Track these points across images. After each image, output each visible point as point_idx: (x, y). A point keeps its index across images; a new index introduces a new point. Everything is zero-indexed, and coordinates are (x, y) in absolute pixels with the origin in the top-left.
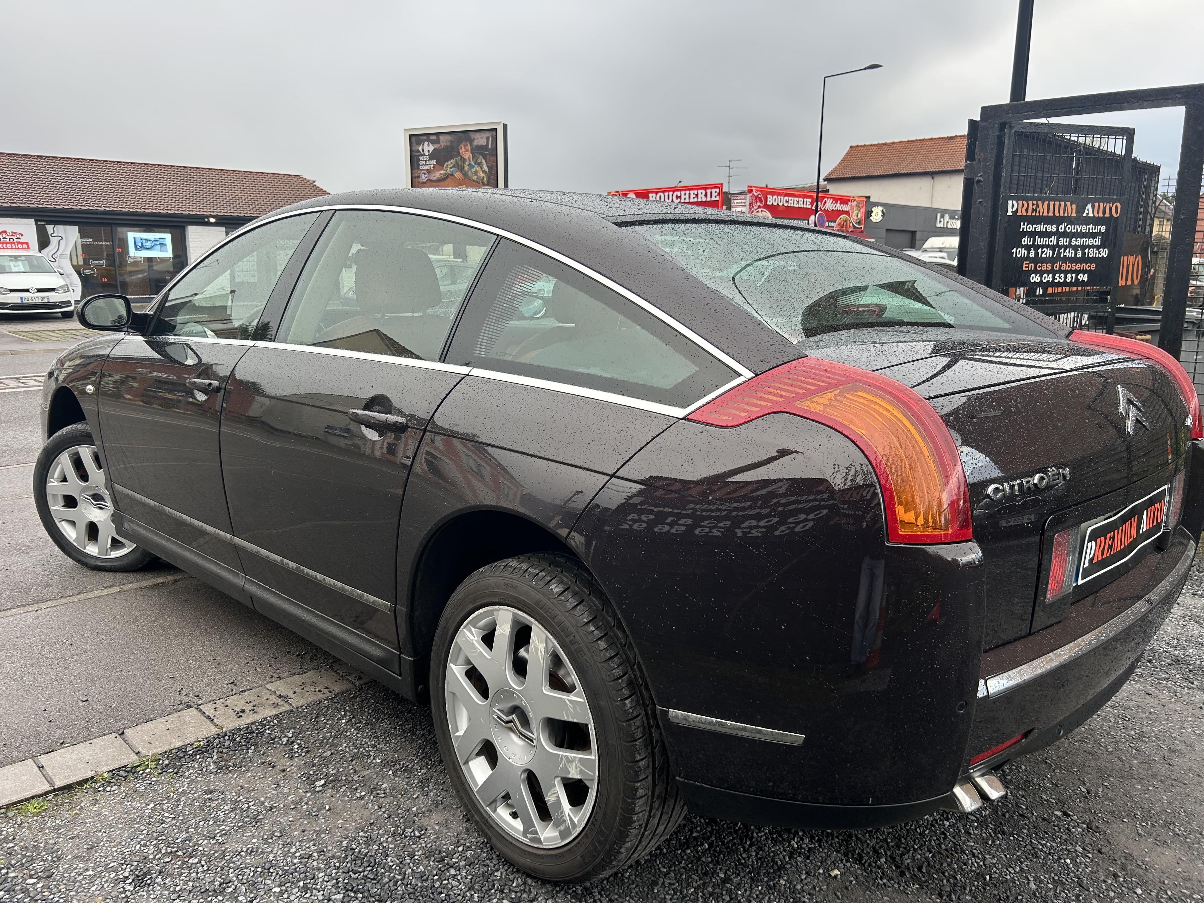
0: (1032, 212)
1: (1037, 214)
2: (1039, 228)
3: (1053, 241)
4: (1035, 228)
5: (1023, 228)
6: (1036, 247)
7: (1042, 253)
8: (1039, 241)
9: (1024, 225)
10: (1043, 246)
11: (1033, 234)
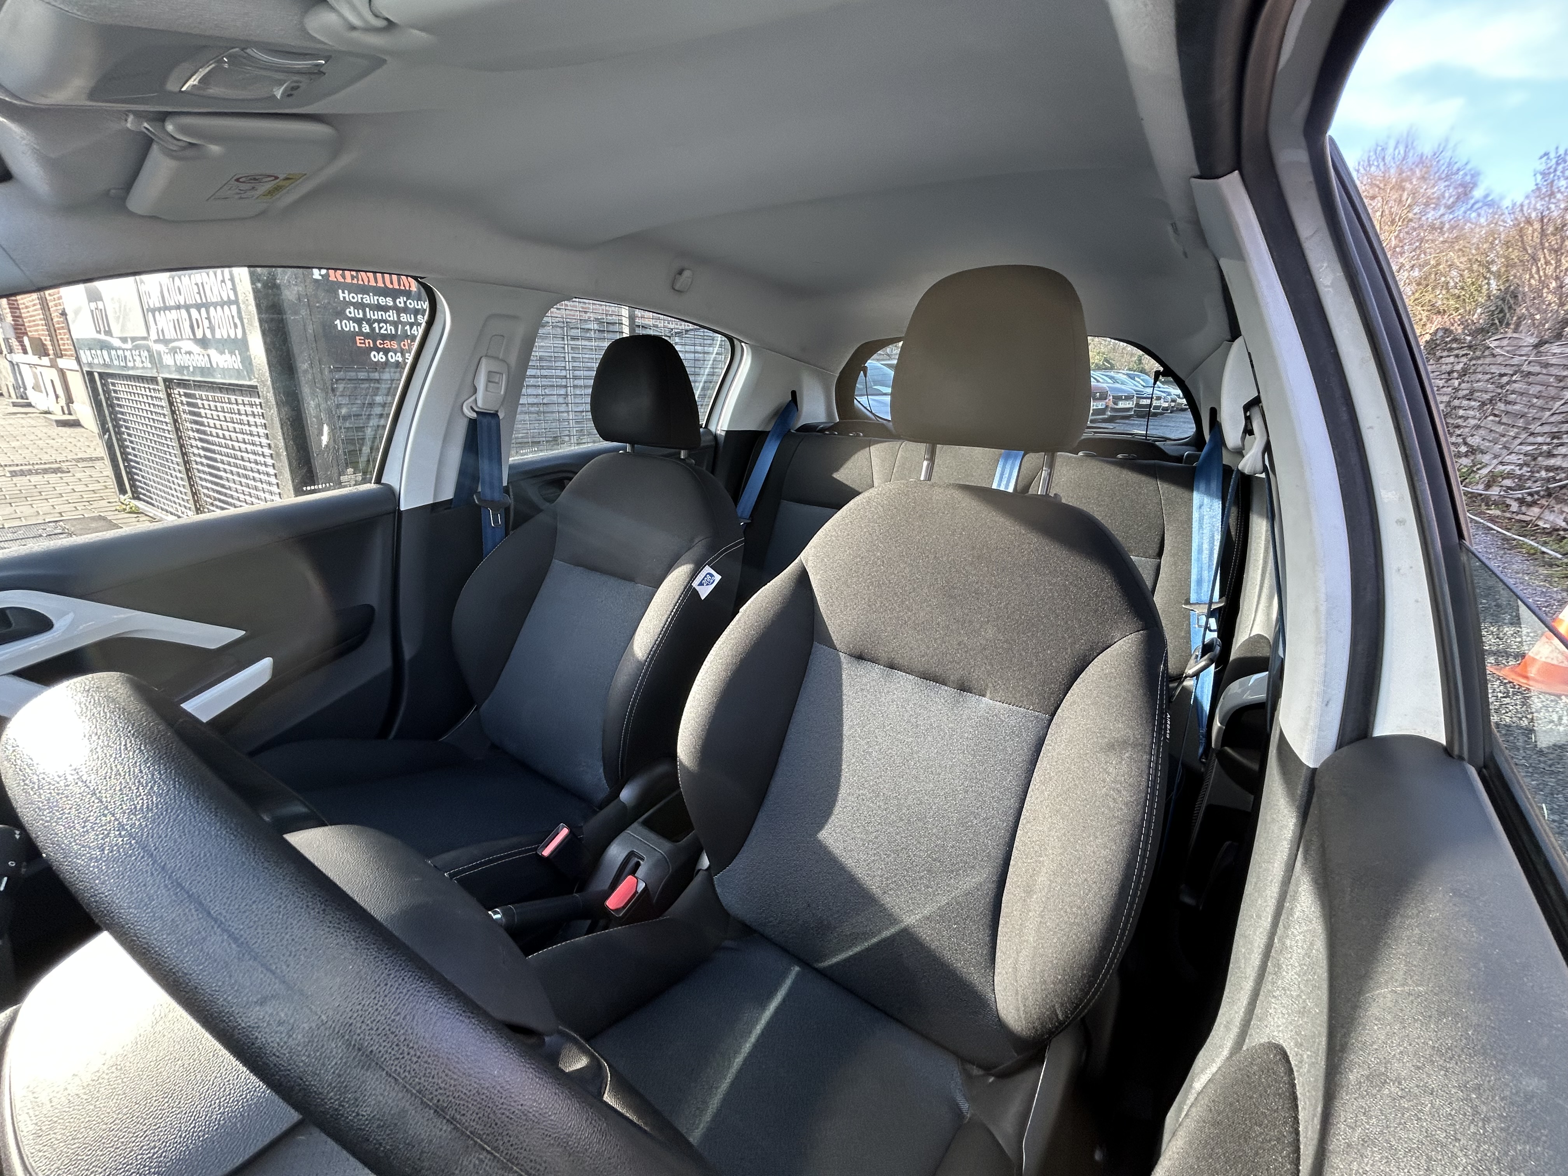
0: (353, 279)
1: (361, 282)
2: (368, 299)
3: (392, 316)
4: (362, 299)
5: (344, 298)
6: (370, 322)
7: (380, 328)
8: (370, 314)
9: (343, 293)
10: (379, 321)
11: (360, 306)
